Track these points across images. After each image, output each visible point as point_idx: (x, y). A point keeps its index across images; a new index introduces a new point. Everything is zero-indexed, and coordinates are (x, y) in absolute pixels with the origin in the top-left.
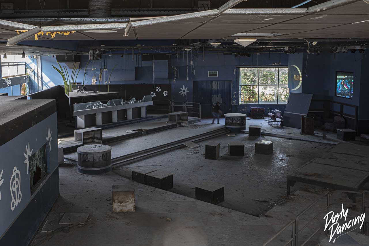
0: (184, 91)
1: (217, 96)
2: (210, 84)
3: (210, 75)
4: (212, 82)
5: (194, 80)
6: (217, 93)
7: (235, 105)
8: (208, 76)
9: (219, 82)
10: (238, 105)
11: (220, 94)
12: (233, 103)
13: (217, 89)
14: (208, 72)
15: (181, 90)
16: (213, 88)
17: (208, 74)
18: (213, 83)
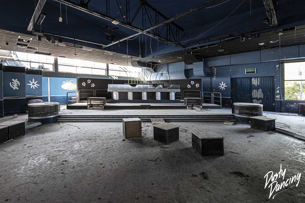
0: (223, 86)
1: (258, 91)
2: (249, 80)
3: (247, 72)
4: (251, 78)
5: (231, 77)
6: (257, 88)
7: (279, 100)
8: (246, 73)
9: (259, 79)
10: (283, 100)
11: (260, 90)
12: (277, 98)
13: (257, 85)
14: (246, 69)
15: (221, 85)
16: (253, 84)
17: (246, 71)
18: (253, 79)
